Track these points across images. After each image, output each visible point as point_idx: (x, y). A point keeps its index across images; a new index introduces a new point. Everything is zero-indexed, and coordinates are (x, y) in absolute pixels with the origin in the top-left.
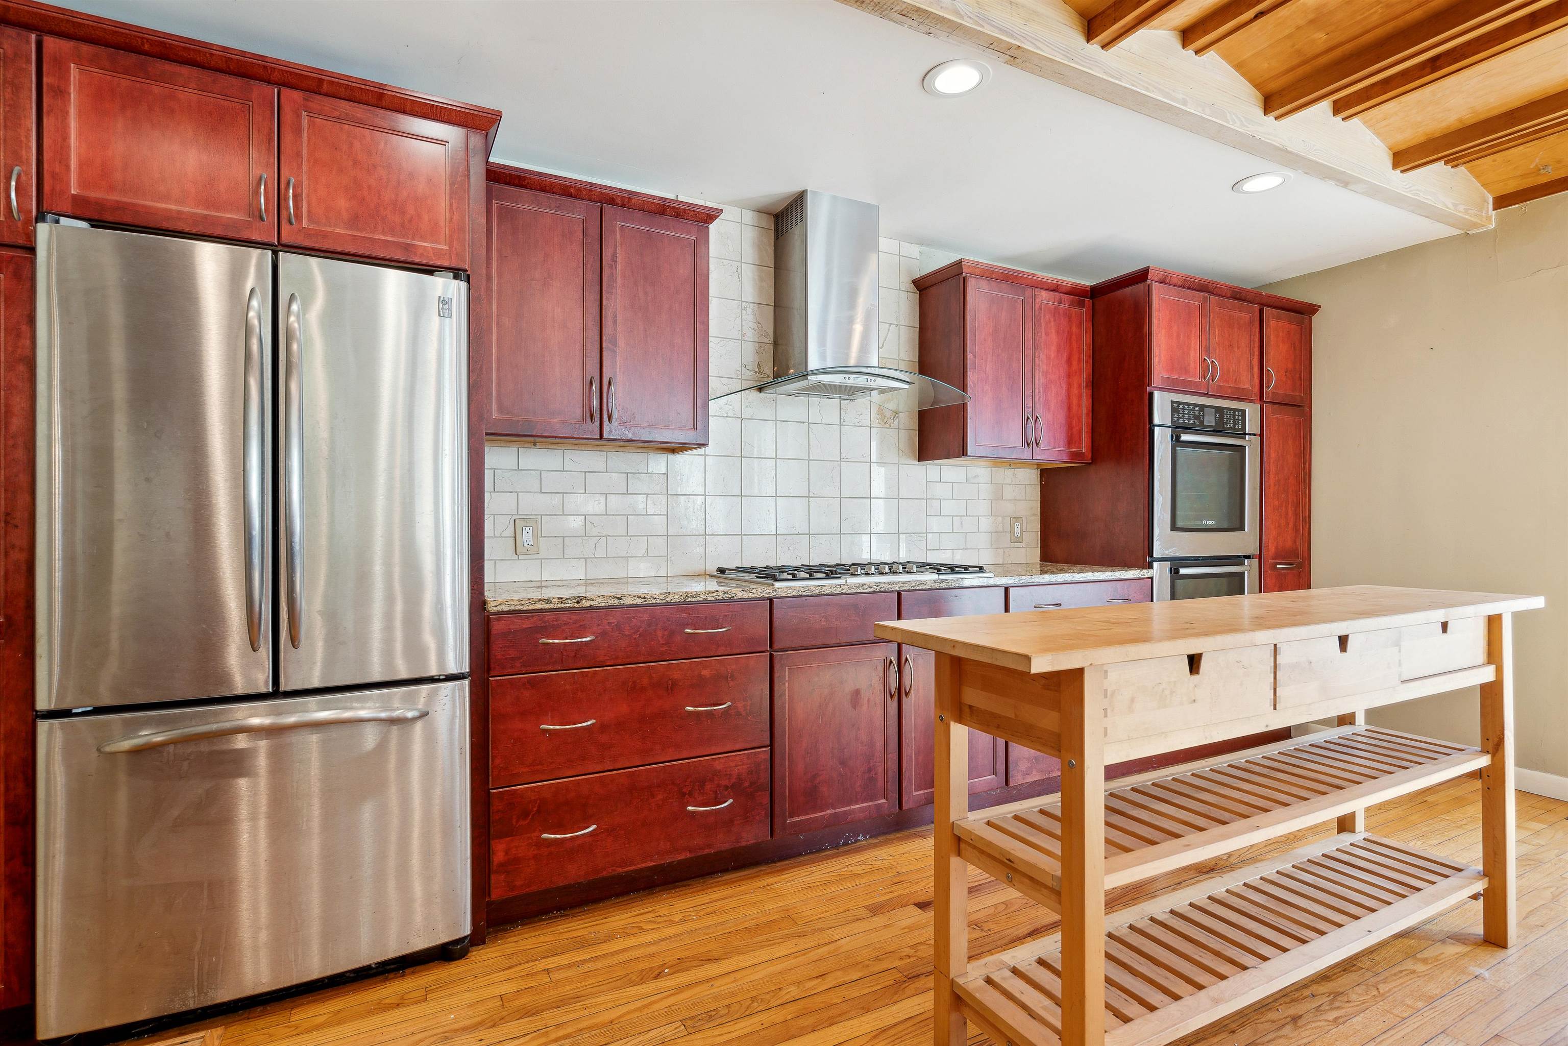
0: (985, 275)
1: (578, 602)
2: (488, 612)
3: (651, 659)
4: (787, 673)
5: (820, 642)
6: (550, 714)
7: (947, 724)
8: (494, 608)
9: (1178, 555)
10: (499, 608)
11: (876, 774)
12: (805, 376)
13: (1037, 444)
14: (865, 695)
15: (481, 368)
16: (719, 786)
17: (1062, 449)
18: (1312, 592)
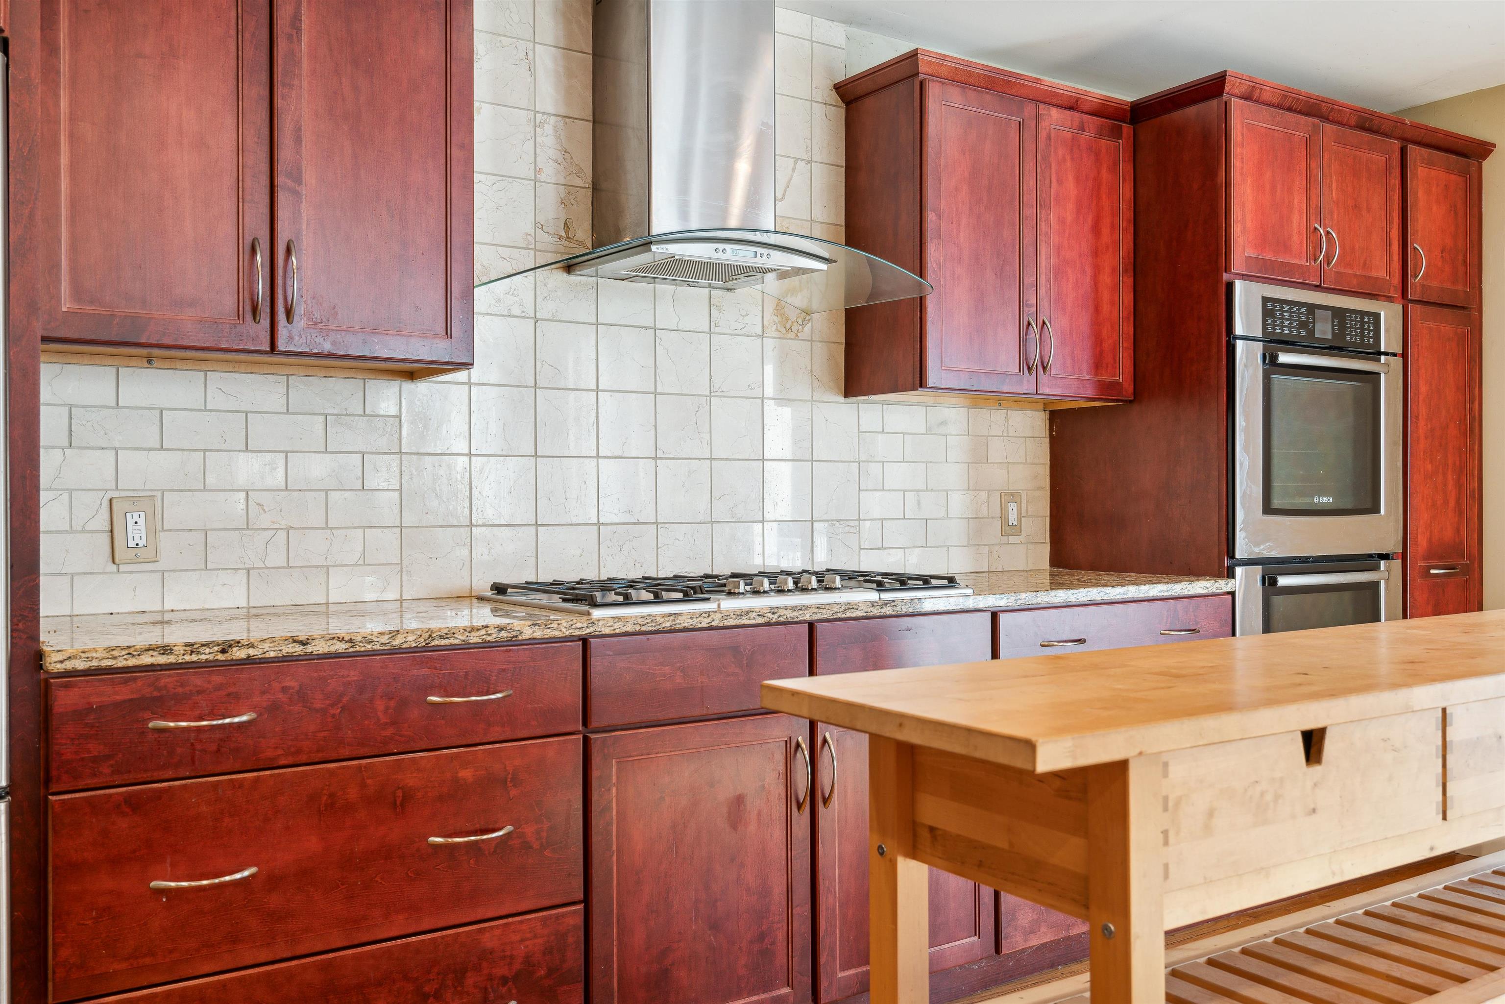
0: (958, 78)
1: (223, 651)
2: (47, 672)
3: (362, 752)
4: (614, 770)
5: (672, 714)
6: (168, 860)
7: (891, 860)
8: (59, 666)
9: (1275, 554)
10: (69, 665)
11: (773, 943)
12: (646, 245)
13: (1044, 368)
14: (753, 805)
15: (31, 216)
16: (490, 978)
17: (1085, 376)
18: (1487, 616)
